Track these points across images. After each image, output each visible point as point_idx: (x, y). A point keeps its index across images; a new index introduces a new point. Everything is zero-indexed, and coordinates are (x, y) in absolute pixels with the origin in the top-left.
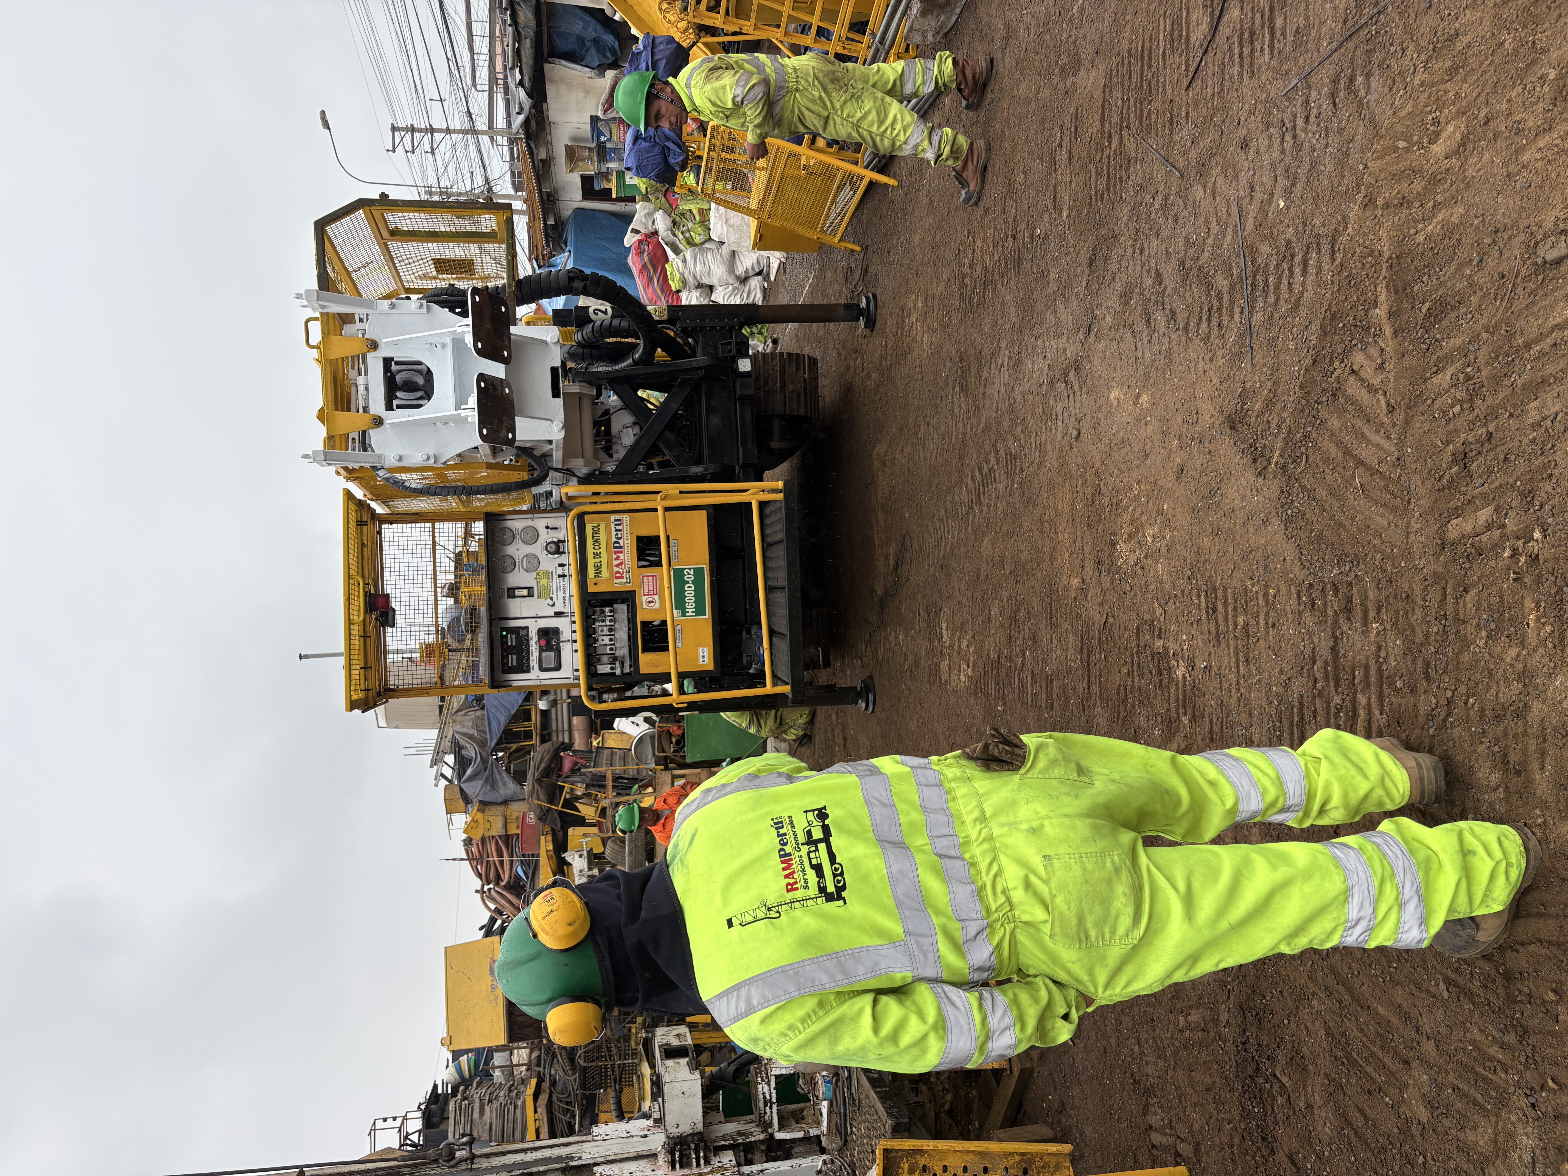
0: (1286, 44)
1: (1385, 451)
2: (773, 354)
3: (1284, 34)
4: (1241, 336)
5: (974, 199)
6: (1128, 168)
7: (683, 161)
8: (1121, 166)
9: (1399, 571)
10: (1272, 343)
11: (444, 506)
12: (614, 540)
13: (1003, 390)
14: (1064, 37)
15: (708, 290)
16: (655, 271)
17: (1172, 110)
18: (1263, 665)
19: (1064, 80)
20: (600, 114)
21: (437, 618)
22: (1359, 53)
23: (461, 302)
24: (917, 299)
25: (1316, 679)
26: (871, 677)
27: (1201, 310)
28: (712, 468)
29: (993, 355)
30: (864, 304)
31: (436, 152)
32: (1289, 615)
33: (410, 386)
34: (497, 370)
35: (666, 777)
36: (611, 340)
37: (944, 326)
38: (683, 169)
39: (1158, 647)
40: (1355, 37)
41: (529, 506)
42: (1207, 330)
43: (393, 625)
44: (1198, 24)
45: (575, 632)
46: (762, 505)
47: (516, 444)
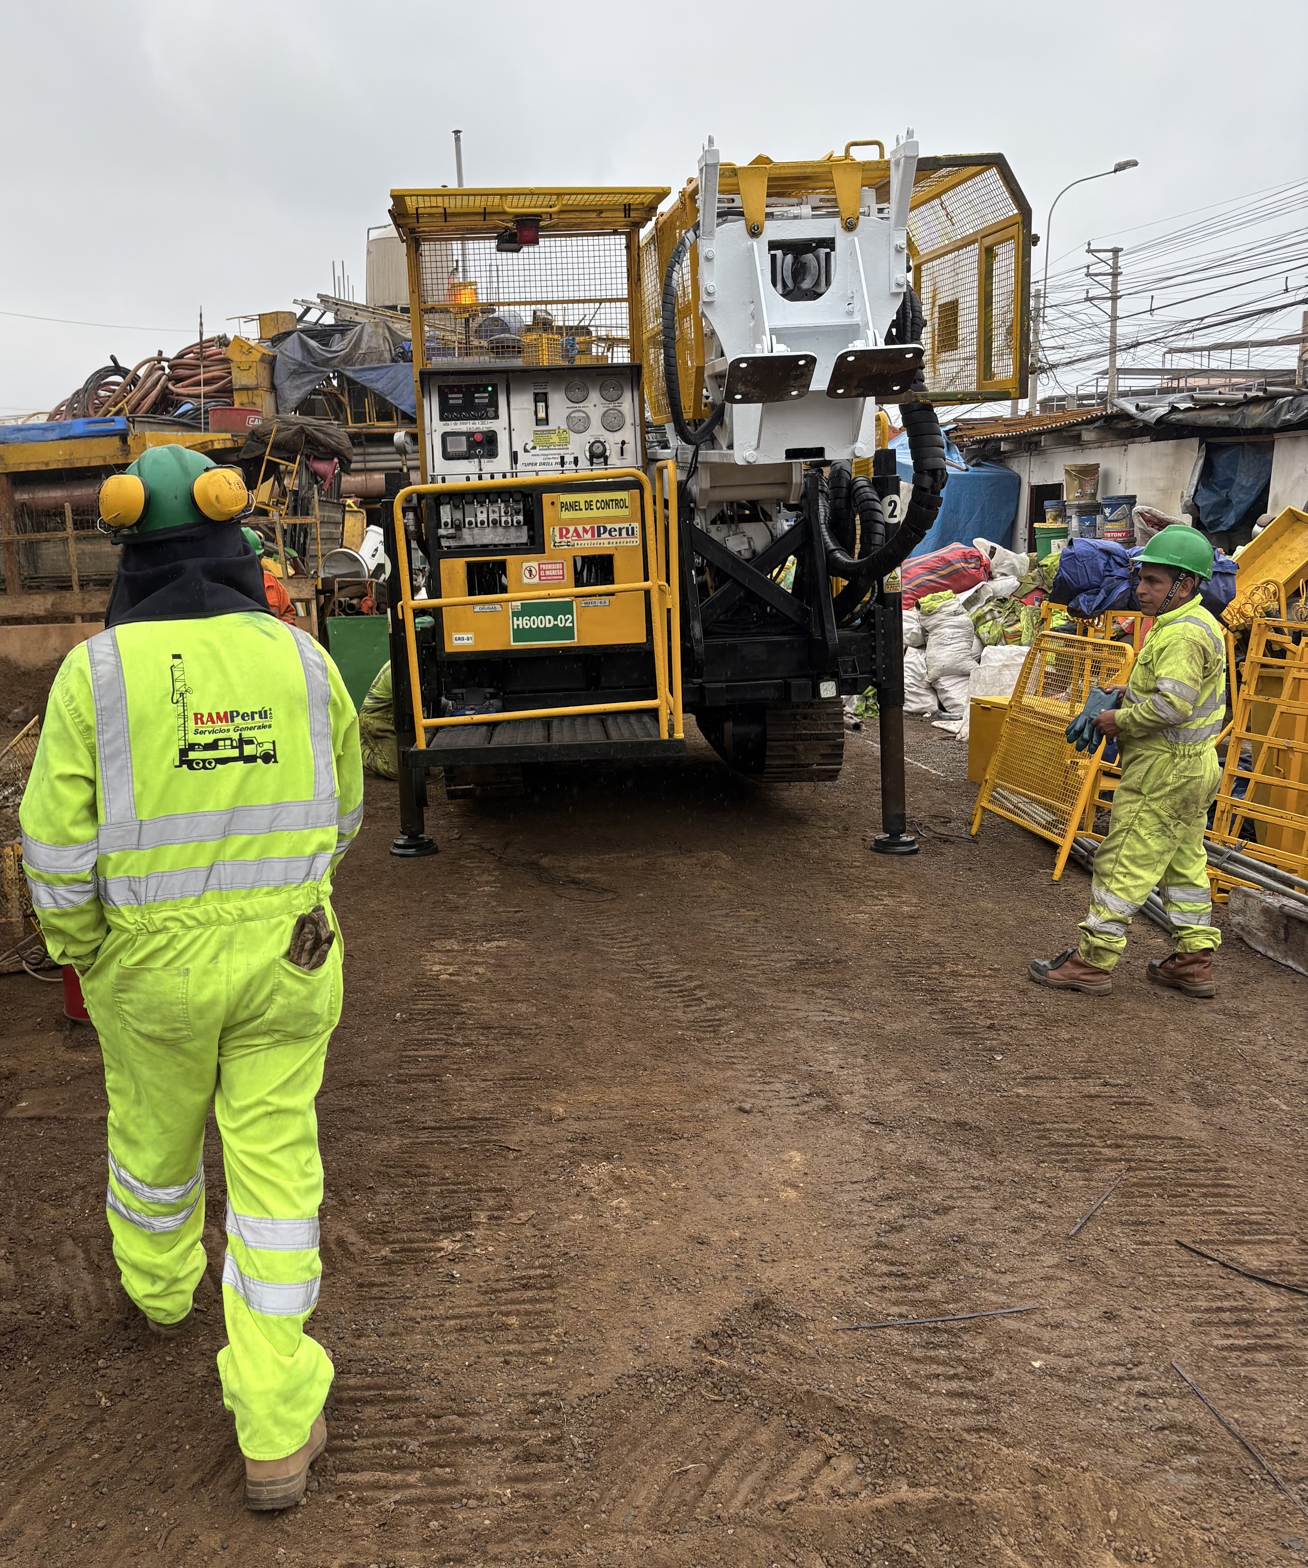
0: (1236, 1367)
1: (729, 1501)
2: (842, 725)
3: (1247, 1363)
4: (872, 1316)
5: (1037, 977)
6: (1079, 1170)
7: (1081, 611)
8: (1081, 1161)
9: (577, 1522)
10: (862, 1354)
11: (650, 314)
12: (609, 527)
13: (801, 1014)
14: (1240, 1087)
15: (920, 643)
16: (942, 577)
17: (1152, 1224)
18: (457, 1349)
19: (1187, 1087)
20: (1138, 508)
21: (509, 304)
22: (1225, 1458)
23: (905, 334)
24: (912, 905)
25: (439, 1417)
26: (436, 851)
27: (904, 1265)
28: (699, 649)
29: (844, 1001)
30: (905, 838)
31: (1088, 303)
32: (520, 1382)
33: (799, 271)
34: (820, 380)
35: (308, 592)
36: (858, 522)
37: (879, 940)
38: (1071, 611)
39: (478, 1216)
40: (1246, 1454)
41: (650, 419)
42: (878, 1272)
43: (499, 249)
44: (1258, 1255)
45: (492, 477)
46: (654, 713)
47: (728, 405)
